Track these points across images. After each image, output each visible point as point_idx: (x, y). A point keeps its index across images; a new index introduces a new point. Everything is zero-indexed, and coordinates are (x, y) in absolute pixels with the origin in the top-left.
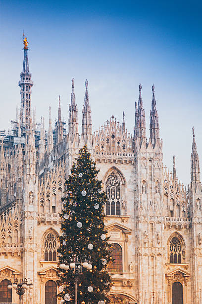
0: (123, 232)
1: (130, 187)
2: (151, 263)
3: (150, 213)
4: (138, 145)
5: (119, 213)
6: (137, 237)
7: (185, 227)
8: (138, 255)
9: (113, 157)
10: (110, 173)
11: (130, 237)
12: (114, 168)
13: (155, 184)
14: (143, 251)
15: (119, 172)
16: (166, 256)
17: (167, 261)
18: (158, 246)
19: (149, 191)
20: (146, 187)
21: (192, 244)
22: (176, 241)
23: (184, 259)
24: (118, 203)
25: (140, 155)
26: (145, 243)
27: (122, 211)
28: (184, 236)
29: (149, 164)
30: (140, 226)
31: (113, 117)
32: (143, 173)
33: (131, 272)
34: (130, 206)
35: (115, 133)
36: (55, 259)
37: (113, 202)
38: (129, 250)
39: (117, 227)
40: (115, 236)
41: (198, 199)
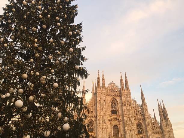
0: (118, 121)
1: (119, 105)
2: (130, 133)
3: (128, 113)
4: (121, 90)
5: (116, 114)
6: (124, 123)
7: (142, 119)
8: (124, 130)
9: (113, 94)
10: (112, 100)
11: (121, 123)
12: (114, 98)
13: (129, 103)
14: (127, 128)
15: (116, 99)
16: (136, 131)
17: (136, 133)
18: (132, 126)
19: (127, 106)
20: (126, 104)
21: (146, 126)
22: (139, 125)
23: (143, 132)
24: (116, 110)
25: (123, 93)
26: (127, 125)
27: (117, 113)
28: (142, 123)
29: (126, 96)
30: (125, 118)
31: (112, 82)
32: (124, 99)
33: (122, 137)
34: (120, 111)
35: (113, 87)
36: (92, 131)
37: (114, 110)
38: (121, 128)
39: (116, 119)
40: (115, 123)
41: (146, 109)
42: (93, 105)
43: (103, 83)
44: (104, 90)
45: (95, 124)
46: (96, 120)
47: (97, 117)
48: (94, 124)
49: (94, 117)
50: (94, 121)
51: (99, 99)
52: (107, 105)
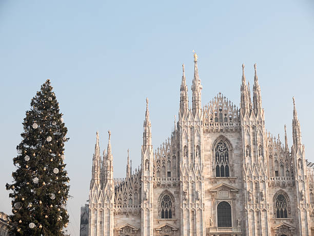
0: (231, 192)
2: (256, 218)
3: (254, 174)
5: (228, 175)
6: (244, 195)
7: (289, 185)
8: (244, 211)
9: (220, 127)
10: (219, 141)
11: (238, 196)
12: (222, 136)
14: (248, 208)
15: (227, 140)
16: (273, 211)
17: (274, 216)
18: (262, 202)
19: (252, 155)
24: (227, 166)
25: (243, 124)
27: (231, 173)
29: (252, 131)
30: (246, 185)
31: (220, 93)
32: (247, 138)
34: (236, 168)
35: (222, 107)
36: (171, 217)
37: (222, 166)
38: (236, 207)
39: (224, 188)
40: (225, 196)
41: (300, 160)
42: (171, 157)
43: (195, 101)
44: (197, 119)
45: (176, 201)
46: (178, 193)
47: (179, 185)
48: (174, 202)
49: (174, 185)
50: (175, 195)
52: (205, 155)
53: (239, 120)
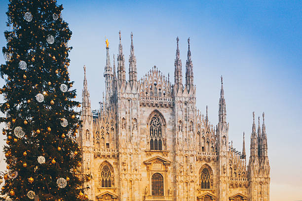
0: (164, 164)
1: (169, 127)
2: (185, 188)
3: (185, 148)
4: (175, 91)
5: (161, 149)
6: (175, 168)
7: (213, 159)
8: (175, 182)
9: (155, 102)
10: (153, 116)
11: (169, 168)
12: (156, 111)
13: (189, 124)
14: (179, 179)
15: (161, 115)
16: (198, 183)
17: (199, 187)
18: (191, 174)
19: (184, 130)
20: (182, 127)
21: (218, 173)
22: (206, 171)
23: (212, 185)
24: (160, 140)
25: (177, 99)
26: (181, 172)
27: (163, 147)
28: (212, 167)
29: (185, 107)
30: (177, 158)
31: (155, 67)
32: (180, 114)
33: (170, 195)
34: (169, 143)
35: (156, 81)
36: (110, 186)
37: (156, 140)
38: (169, 178)
39: (159, 160)
40: (158, 167)
41: (224, 137)
42: (110, 129)
43: (132, 73)
44: (134, 91)
45: (115, 171)
46: (117, 164)
47: (118, 156)
48: (113, 172)
49: (114, 156)
50: (114, 166)
51: (122, 114)
52: (141, 129)
53: (172, 95)
